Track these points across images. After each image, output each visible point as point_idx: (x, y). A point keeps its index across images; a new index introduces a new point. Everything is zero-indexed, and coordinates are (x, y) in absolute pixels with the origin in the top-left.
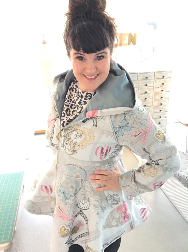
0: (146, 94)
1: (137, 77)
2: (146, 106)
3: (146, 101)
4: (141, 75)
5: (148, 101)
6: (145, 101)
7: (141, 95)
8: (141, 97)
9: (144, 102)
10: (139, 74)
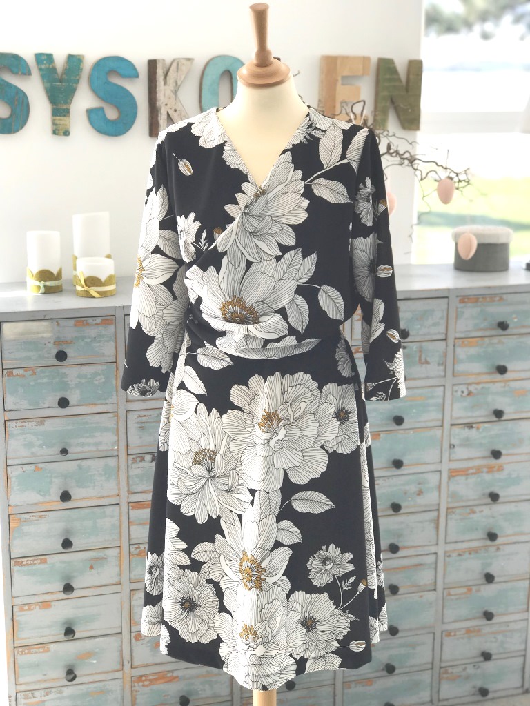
0: (496, 428)
1: (443, 322)
2: (501, 500)
3: (501, 469)
4: (470, 311)
5: (508, 468)
6: (490, 470)
7: (466, 432)
8: (466, 443)
9: (487, 477)
10: (454, 302)
